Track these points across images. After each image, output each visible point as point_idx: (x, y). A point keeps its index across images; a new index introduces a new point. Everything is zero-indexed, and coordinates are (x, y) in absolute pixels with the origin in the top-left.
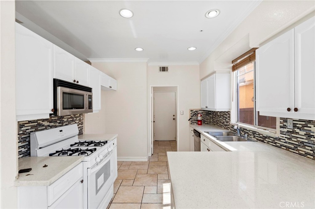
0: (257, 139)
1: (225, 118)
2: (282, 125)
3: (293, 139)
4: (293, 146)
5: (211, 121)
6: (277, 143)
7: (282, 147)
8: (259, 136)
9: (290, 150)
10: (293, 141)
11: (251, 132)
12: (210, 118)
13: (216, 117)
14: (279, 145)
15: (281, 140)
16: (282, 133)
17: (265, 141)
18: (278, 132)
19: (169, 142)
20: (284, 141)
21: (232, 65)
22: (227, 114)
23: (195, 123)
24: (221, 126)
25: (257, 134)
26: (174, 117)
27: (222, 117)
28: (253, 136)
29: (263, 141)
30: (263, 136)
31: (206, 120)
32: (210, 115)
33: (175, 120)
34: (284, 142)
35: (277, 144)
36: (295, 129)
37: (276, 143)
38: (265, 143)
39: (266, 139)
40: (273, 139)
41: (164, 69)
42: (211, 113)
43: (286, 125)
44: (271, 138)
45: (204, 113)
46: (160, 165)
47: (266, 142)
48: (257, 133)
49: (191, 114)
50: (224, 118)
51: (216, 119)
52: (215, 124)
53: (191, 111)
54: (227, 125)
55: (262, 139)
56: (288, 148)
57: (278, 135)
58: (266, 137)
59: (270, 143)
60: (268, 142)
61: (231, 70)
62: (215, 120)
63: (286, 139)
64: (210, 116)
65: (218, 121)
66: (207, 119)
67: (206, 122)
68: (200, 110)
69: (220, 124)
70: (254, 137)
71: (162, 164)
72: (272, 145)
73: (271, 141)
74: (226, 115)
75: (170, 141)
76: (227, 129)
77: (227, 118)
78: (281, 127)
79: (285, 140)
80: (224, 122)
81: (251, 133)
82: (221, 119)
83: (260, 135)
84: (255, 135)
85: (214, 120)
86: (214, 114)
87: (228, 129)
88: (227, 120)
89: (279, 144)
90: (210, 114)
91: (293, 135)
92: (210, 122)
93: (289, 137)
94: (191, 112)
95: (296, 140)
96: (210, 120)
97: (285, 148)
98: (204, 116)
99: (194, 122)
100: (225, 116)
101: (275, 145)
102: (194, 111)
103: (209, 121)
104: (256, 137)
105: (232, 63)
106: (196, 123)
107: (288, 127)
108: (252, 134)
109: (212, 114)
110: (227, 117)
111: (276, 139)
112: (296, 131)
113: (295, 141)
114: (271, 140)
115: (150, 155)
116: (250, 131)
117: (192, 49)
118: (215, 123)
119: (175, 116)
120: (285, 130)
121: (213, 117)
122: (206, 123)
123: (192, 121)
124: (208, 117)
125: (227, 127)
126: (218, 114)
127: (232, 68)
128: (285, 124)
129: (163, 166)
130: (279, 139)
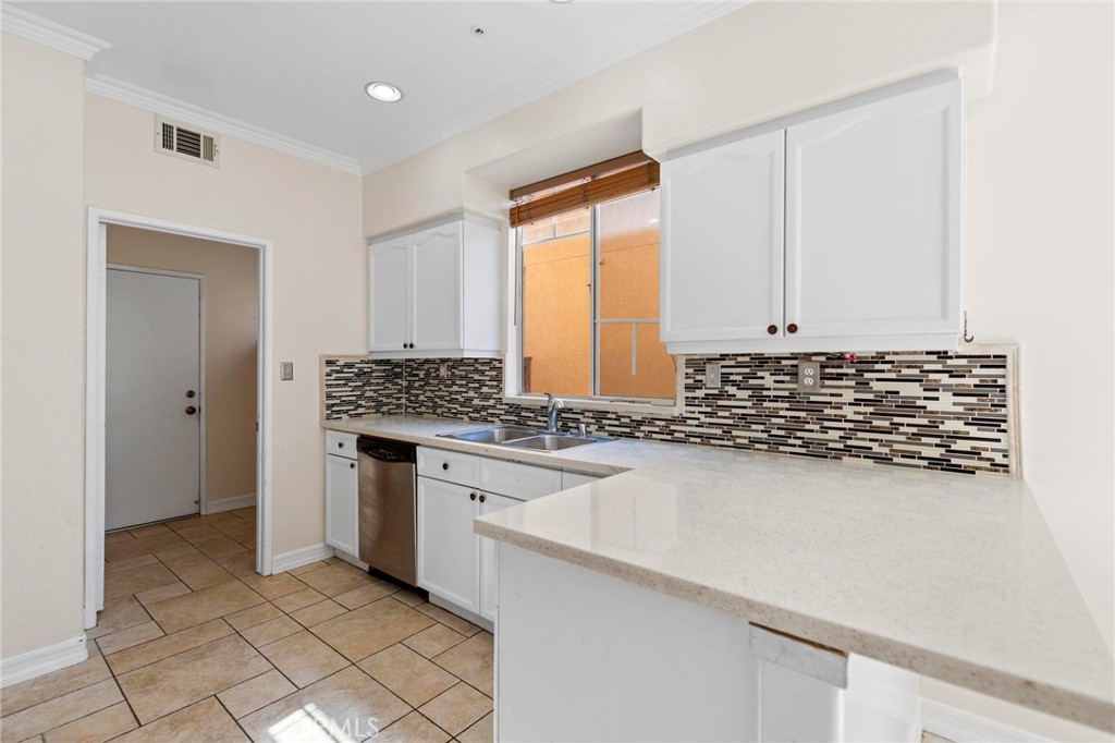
0: (612, 434)
1: (477, 385)
2: (691, 381)
3: (720, 414)
4: (719, 432)
5: (403, 401)
6: (675, 431)
7: (692, 439)
8: (617, 423)
9: (712, 441)
10: (719, 417)
11: (591, 415)
12: (400, 391)
13: (427, 384)
14: (683, 435)
15: (689, 422)
16: (690, 402)
17: (637, 434)
18: (681, 401)
19: (166, 529)
20: (696, 422)
21: (511, 204)
22: (488, 368)
23: (344, 416)
24: (455, 417)
25: (610, 419)
26: (193, 402)
27: (457, 382)
28: (596, 427)
29: (630, 436)
30: (632, 421)
31: (384, 400)
32: (400, 381)
33: (195, 416)
34: (696, 426)
35: (676, 435)
36: (727, 388)
37: (671, 433)
38: (638, 438)
39: (642, 428)
40: (663, 423)
41: (189, 143)
42: (401, 373)
43: (701, 381)
44: (657, 423)
45: (379, 371)
46: (192, 645)
47: (642, 435)
48: (609, 416)
49: (328, 375)
50: (470, 385)
51: (429, 394)
52: (421, 413)
53: (329, 363)
54: (484, 408)
55: (628, 430)
56: (706, 440)
57: (680, 409)
58: (640, 423)
59: (654, 436)
60: (648, 436)
61: (508, 221)
62: (422, 398)
63: (702, 417)
64: (397, 384)
65: (441, 398)
66: (388, 396)
67: (385, 409)
68: (362, 362)
69: (450, 409)
70: (601, 428)
71: (204, 640)
72: (661, 440)
73: (657, 429)
74: (482, 373)
75: (164, 523)
76: (485, 420)
77: (487, 383)
78: (688, 388)
79: (698, 419)
80: (471, 399)
81: (588, 417)
82: (455, 388)
83: (623, 420)
84: (604, 421)
85: (417, 396)
86: (417, 375)
87: (489, 419)
88: (485, 389)
89: (682, 432)
90: (398, 376)
91: (720, 403)
92: (399, 406)
93: (709, 410)
94: (328, 369)
95: (727, 414)
96: (399, 399)
97: (699, 440)
98: (378, 384)
99: (338, 412)
100: (476, 377)
101: (669, 437)
102: (341, 363)
103: (394, 401)
104: (607, 428)
105: (512, 198)
106: (346, 412)
107: (708, 386)
108: (594, 421)
109: (405, 374)
110: (488, 378)
111: (673, 421)
112: (727, 392)
113: (725, 418)
114: (659, 426)
115: (91, 622)
116: (586, 414)
117: (383, 93)
118: (423, 409)
119: (195, 398)
120: (700, 393)
121: (410, 387)
122: (383, 413)
123: (333, 405)
124: (392, 389)
125: (483, 413)
126: (443, 372)
127: (511, 214)
128: (698, 378)
129: (212, 646)
130: (683, 420)
